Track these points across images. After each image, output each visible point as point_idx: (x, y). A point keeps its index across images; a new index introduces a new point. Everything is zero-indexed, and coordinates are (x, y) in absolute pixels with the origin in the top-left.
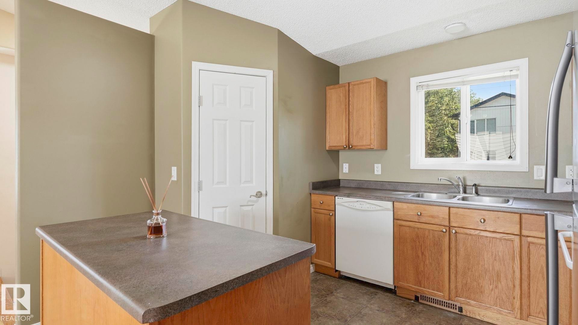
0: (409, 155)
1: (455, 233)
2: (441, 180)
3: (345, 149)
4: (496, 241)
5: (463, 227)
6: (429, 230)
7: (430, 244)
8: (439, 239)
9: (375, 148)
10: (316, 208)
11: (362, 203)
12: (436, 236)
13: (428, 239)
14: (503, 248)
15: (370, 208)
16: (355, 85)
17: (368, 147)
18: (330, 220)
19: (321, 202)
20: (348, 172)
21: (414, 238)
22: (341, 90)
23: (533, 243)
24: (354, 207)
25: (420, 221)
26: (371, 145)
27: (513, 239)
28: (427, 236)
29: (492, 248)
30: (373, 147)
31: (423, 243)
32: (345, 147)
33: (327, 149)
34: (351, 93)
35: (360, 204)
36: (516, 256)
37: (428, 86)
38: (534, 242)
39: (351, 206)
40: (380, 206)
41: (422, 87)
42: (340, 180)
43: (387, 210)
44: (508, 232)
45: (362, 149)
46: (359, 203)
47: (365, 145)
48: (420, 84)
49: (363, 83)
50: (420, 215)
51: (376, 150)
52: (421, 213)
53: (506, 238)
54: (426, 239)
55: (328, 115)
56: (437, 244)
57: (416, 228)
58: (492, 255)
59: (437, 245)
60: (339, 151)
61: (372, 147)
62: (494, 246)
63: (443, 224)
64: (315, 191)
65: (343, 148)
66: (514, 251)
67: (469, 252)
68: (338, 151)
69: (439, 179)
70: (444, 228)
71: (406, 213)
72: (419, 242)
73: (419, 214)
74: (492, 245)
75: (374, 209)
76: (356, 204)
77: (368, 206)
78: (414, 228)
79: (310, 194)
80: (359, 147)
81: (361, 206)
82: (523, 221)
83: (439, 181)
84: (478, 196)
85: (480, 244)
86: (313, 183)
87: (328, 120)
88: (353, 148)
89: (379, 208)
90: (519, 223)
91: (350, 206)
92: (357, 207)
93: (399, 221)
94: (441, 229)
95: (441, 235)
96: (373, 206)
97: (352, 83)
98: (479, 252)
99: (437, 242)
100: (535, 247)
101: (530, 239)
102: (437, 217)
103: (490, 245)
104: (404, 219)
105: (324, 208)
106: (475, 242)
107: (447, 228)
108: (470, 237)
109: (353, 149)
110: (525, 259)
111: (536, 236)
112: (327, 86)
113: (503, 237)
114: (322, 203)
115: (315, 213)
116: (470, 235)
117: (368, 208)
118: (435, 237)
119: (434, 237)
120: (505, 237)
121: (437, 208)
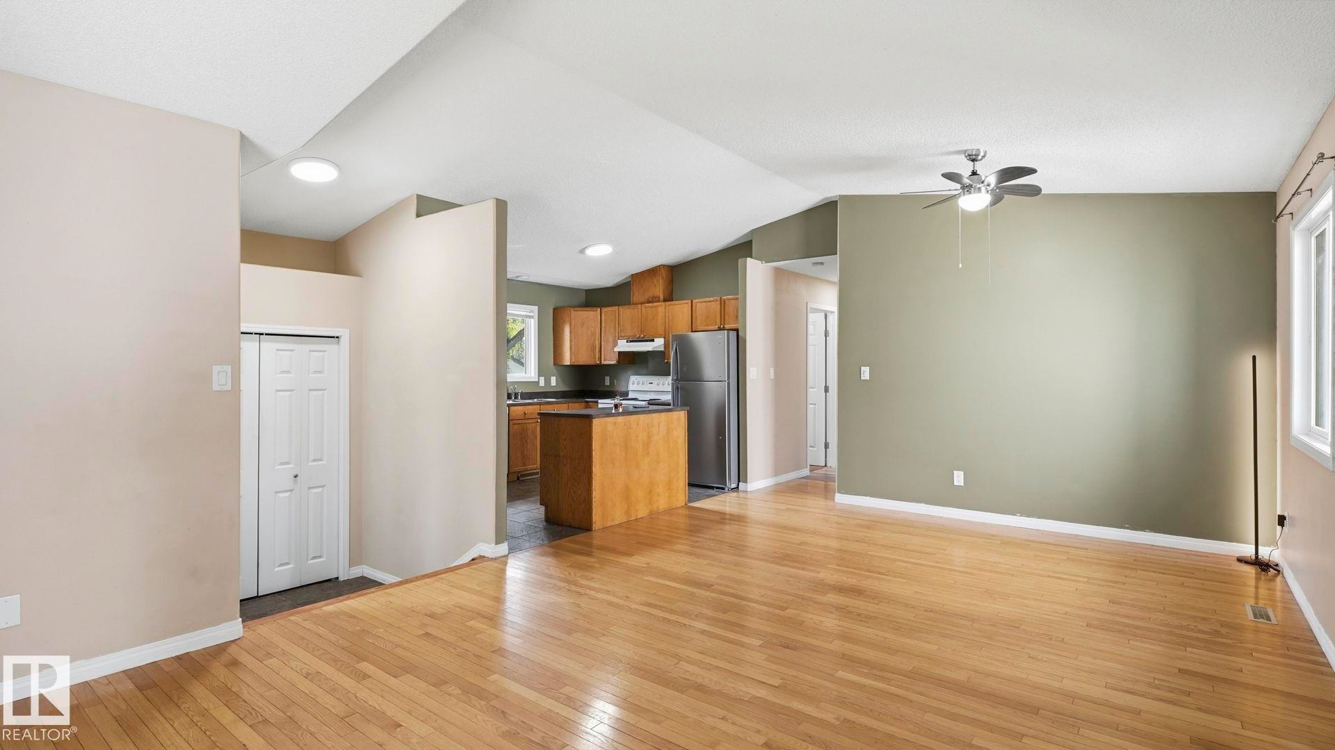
121: (534, 407)
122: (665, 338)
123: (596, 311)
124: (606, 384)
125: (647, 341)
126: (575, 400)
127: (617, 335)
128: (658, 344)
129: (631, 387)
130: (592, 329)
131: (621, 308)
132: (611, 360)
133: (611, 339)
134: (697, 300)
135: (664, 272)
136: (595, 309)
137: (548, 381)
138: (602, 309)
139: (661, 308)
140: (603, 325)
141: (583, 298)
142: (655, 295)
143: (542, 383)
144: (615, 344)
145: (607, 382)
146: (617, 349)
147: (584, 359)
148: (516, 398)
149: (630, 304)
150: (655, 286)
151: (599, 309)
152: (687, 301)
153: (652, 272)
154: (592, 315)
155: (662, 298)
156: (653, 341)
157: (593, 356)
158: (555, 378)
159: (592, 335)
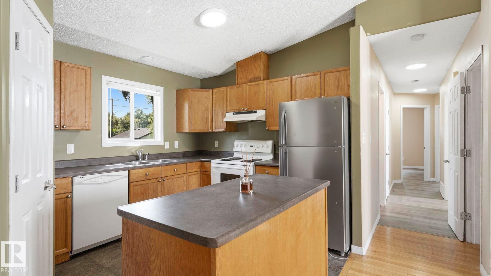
4: (179, 179)
5: (168, 176)
6: (151, 183)
9: (90, 129)
11: (102, 177)
14: (181, 181)
15: (112, 179)
16: (68, 66)
17: (83, 128)
21: (142, 191)
24: (96, 182)
25: (146, 179)
26: (87, 126)
27: (184, 176)
28: (150, 187)
31: (147, 193)
35: (102, 178)
36: (185, 183)
37: (114, 86)
39: (93, 182)
41: (110, 85)
43: (125, 177)
44: (183, 173)
45: (76, 130)
47: (80, 126)
48: (109, 82)
49: (78, 68)
54: (149, 190)
56: (155, 191)
57: (144, 184)
58: (177, 186)
63: (158, 177)
66: (185, 181)
67: (169, 189)
70: (159, 179)
71: (139, 176)
73: (147, 174)
74: (177, 182)
75: (115, 179)
76: (97, 179)
77: (109, 178)
80: (73, 127)
82: (187, 166)
85: (173, 183)
88: (67, 128)
89: (119, 177)
90: (186, 168)
91: (92, 182)
92: (99, 182)
93: (133, 184)
95: (157, 185)
96: (114, 177)
97: (65, 63)
98: (172, 187)
100: (190, 177)
101: (189, 174)
102: (156, 173)
104: (137, 181)
106: (171, 183)
110: (188, 184)
116: (170, 179)
117: (110, 179)
121: (156, 168)
122: (266, 109)
123: (209, 91)
124: (216, 146)
125: (250, 112)
126: (192, 160)
127: (225, 109)
128: (260, 114)
129: (236, 149)
130: (206, 105)
131: (228, 88)
132: (220, 128)
133: (220, 113)
134: (296, 76)
135: (263, 58)
136: (207, 89)
137: (172, 145)
138: (213, 89)
139: (262, 85)
140: (214, 102)
141: (199, 84)
142: (257, 76)
143: (167, 146)
144: (224, 116)
145: (217, 144)
146: (226, 120)
147: (200, 128)
148: (144, 159)
149: (235, 85)
150: (256, 69)
151: (211, 90)
152: (286, 78)
153: (254, 58)
154: (206, 94)
155: (262, 78)
156: (255, 112)
157: (206, 125)
158: (177, 142)
159: (206, 109)
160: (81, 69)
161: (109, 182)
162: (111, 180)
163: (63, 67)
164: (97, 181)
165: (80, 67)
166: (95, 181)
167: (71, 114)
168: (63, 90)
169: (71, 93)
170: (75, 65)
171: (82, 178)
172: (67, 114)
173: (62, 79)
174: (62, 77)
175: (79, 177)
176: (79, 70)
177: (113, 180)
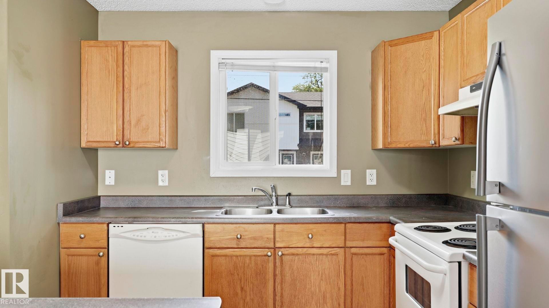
0: (209, 157)
1: (281, 256)
2: (256, 190)
3: (117, 147)
4: (323, 257)
5: (290, 246)
6: (250, 256)
7: (251, 275)
8: (263, 265)
9: (167, 146)
10: (72, 247)
12: (259, 262)
13: (249, 269)
14: (329, 265)
15: (169, 236)
16: (134, 46)
18: (98, 263)
19: (82, 236)
20: (114, 184)
21: (231, 270)
22: (110, 51)
23: (355, 254)
24: (143, 238)
25: (240, 246)
26: (161, 142)
27: (339, 252)
28: (248, 265)
29: (319, 267)
30: (164, 146)
31: (242, 275)
32: (117, 143)
33: (83, 145)
34: (127, 58)
35: (153, 232)
36: (341, 271)
37: (233, 65)
38: (356, 252)
39: (138, 236)
40: (184, 232)
41: (226, 65)
42: (100, 196)
43: (195, 236)
44: (334, 246)
45: (145, 147)
46: (150, 231)
47: (151, 142)
48: (223, 61)
49: (147, 46)
50: (241, 238)
51: (168, 149)
52: (241, 236)
53: (333, 252)
54: (247, 269)
55: (84, 89)
56: (260, 273)
57: (234, 256)
58: (319, 275)
59: (260, 275)
60: (98, 149)
61: (162, 144)
62: (321, 264)
63: (266, 247)
64: (68, 219)
65: (113, 145)
66: (339, 266)
67: (296, 276)
68: (96, 150)
69: (254, 189)
70: (269, 251)
71: (222, 238)
72: (238, 275)
73: (239, 236)
74: (319, 263)
75: (175, 237)
76: (145, 233)
77: (166, 233)
78: (232, 256)
79: (59, 224)
80: (141, 144)
81: (154, 235)
82: (348, 231)
83: (253, 191)
84: (291, 207)
85: (307, 264)
86: (65, 205)
87: (84, 97)
88: (132, 145)
89: (182, 235)
90: (344, 234)
91: (135, 237)
92: (148, 238)
93: (211, 251)
94: (265, 252)
95: (265, 261)
96: (174, 233)
97: (129, 43)
98: (305, 274)
99: (260, 271)
100: (357, 258)
101: (353, 250)
102: (262, 238)
103: (316, 264)
104: (218, 246)
105: (87, 246)
106: (302, 263)
107: (272, 250)
108: (297, 258)
109: (131, 147)
110: (349, 273)
111: (358, 246)
112: (81, 40)
113: (330, 251)
114: (83, 238)
115: (68, 255)
116: (297, 255)
117: (166, 236)
118: (258, 265)
119: (256, 264)
120: (331, 251)
123: (431, 37)
124: (472, 187)
127: (459, 78)
130: (424, 76)
133: (452, 91)
136: (429, 35)
137: (359, 177)
138: (441, 29)
140: (442, 63)
143: (346, 179)
147: (409, 137)
151: (436, 33)
154: (423, 47)
157: (424, 129)
158: (374, 171)
159: (424, 87)
160: (152, 46)
161: (164, 240)
162: (168, 238)
163: (127, 49)
164: (145, 237)
165: (149, 43)
166: (141, 235)
167: (139, 121)
168: (126, 86)
169: (139, 88)
170: (143, 41)
171: (120, 227)
172: (133, 123)
173: (126, 67)
174: (125, 65)
175: (116, 225)
176: (150, 48)
177: (171, 238)
